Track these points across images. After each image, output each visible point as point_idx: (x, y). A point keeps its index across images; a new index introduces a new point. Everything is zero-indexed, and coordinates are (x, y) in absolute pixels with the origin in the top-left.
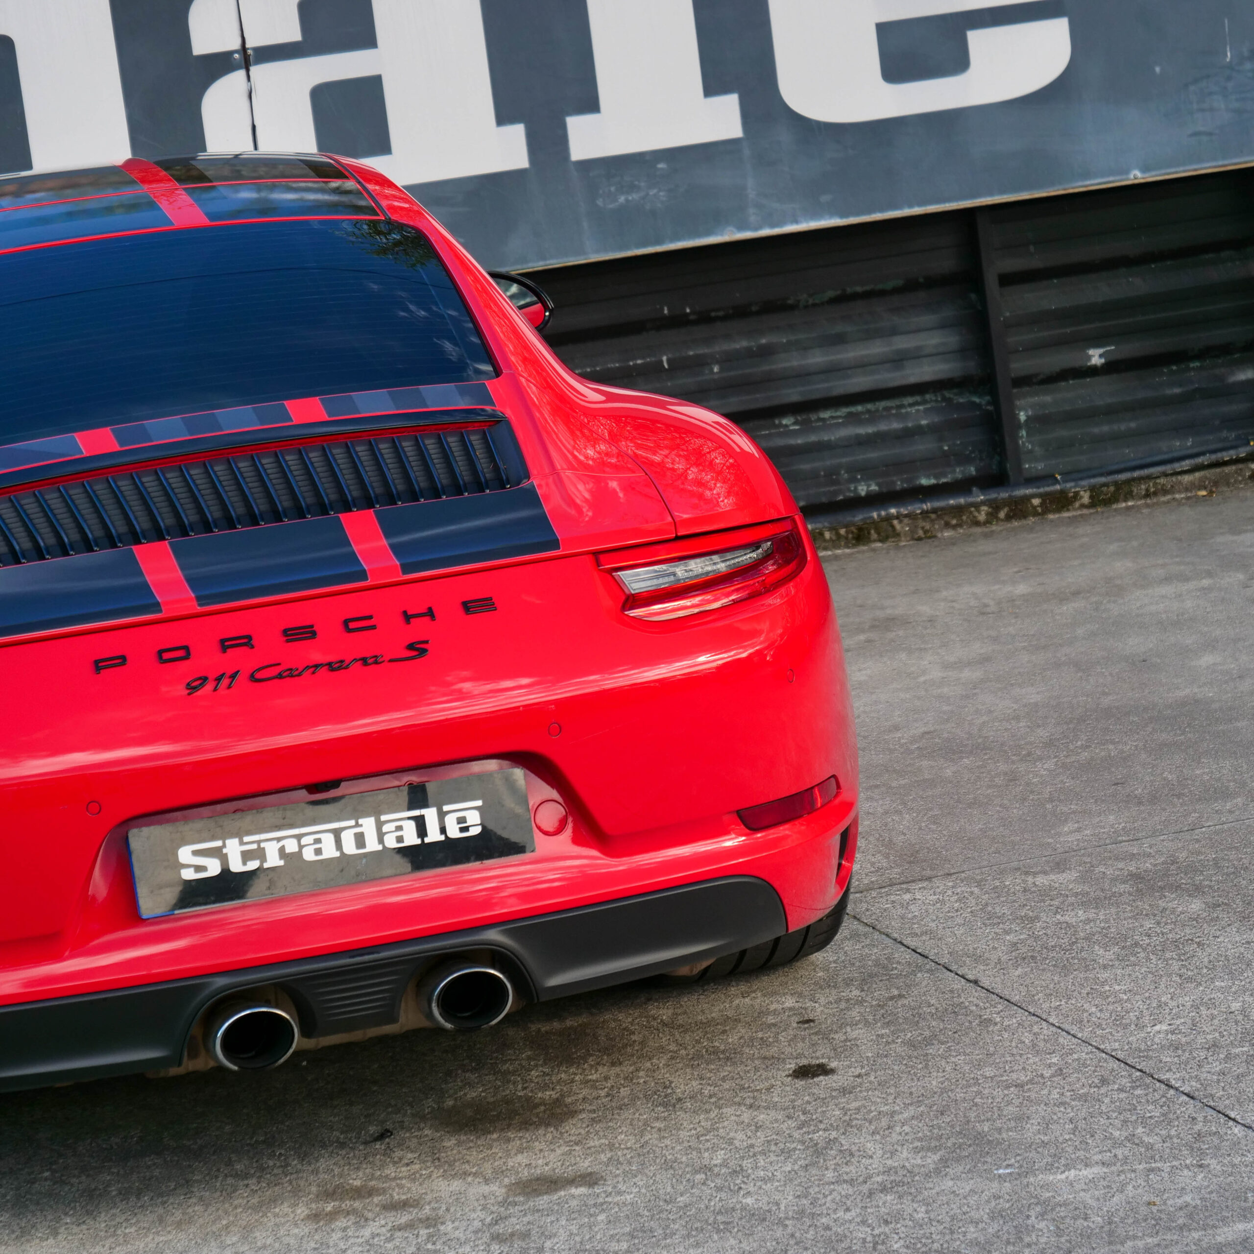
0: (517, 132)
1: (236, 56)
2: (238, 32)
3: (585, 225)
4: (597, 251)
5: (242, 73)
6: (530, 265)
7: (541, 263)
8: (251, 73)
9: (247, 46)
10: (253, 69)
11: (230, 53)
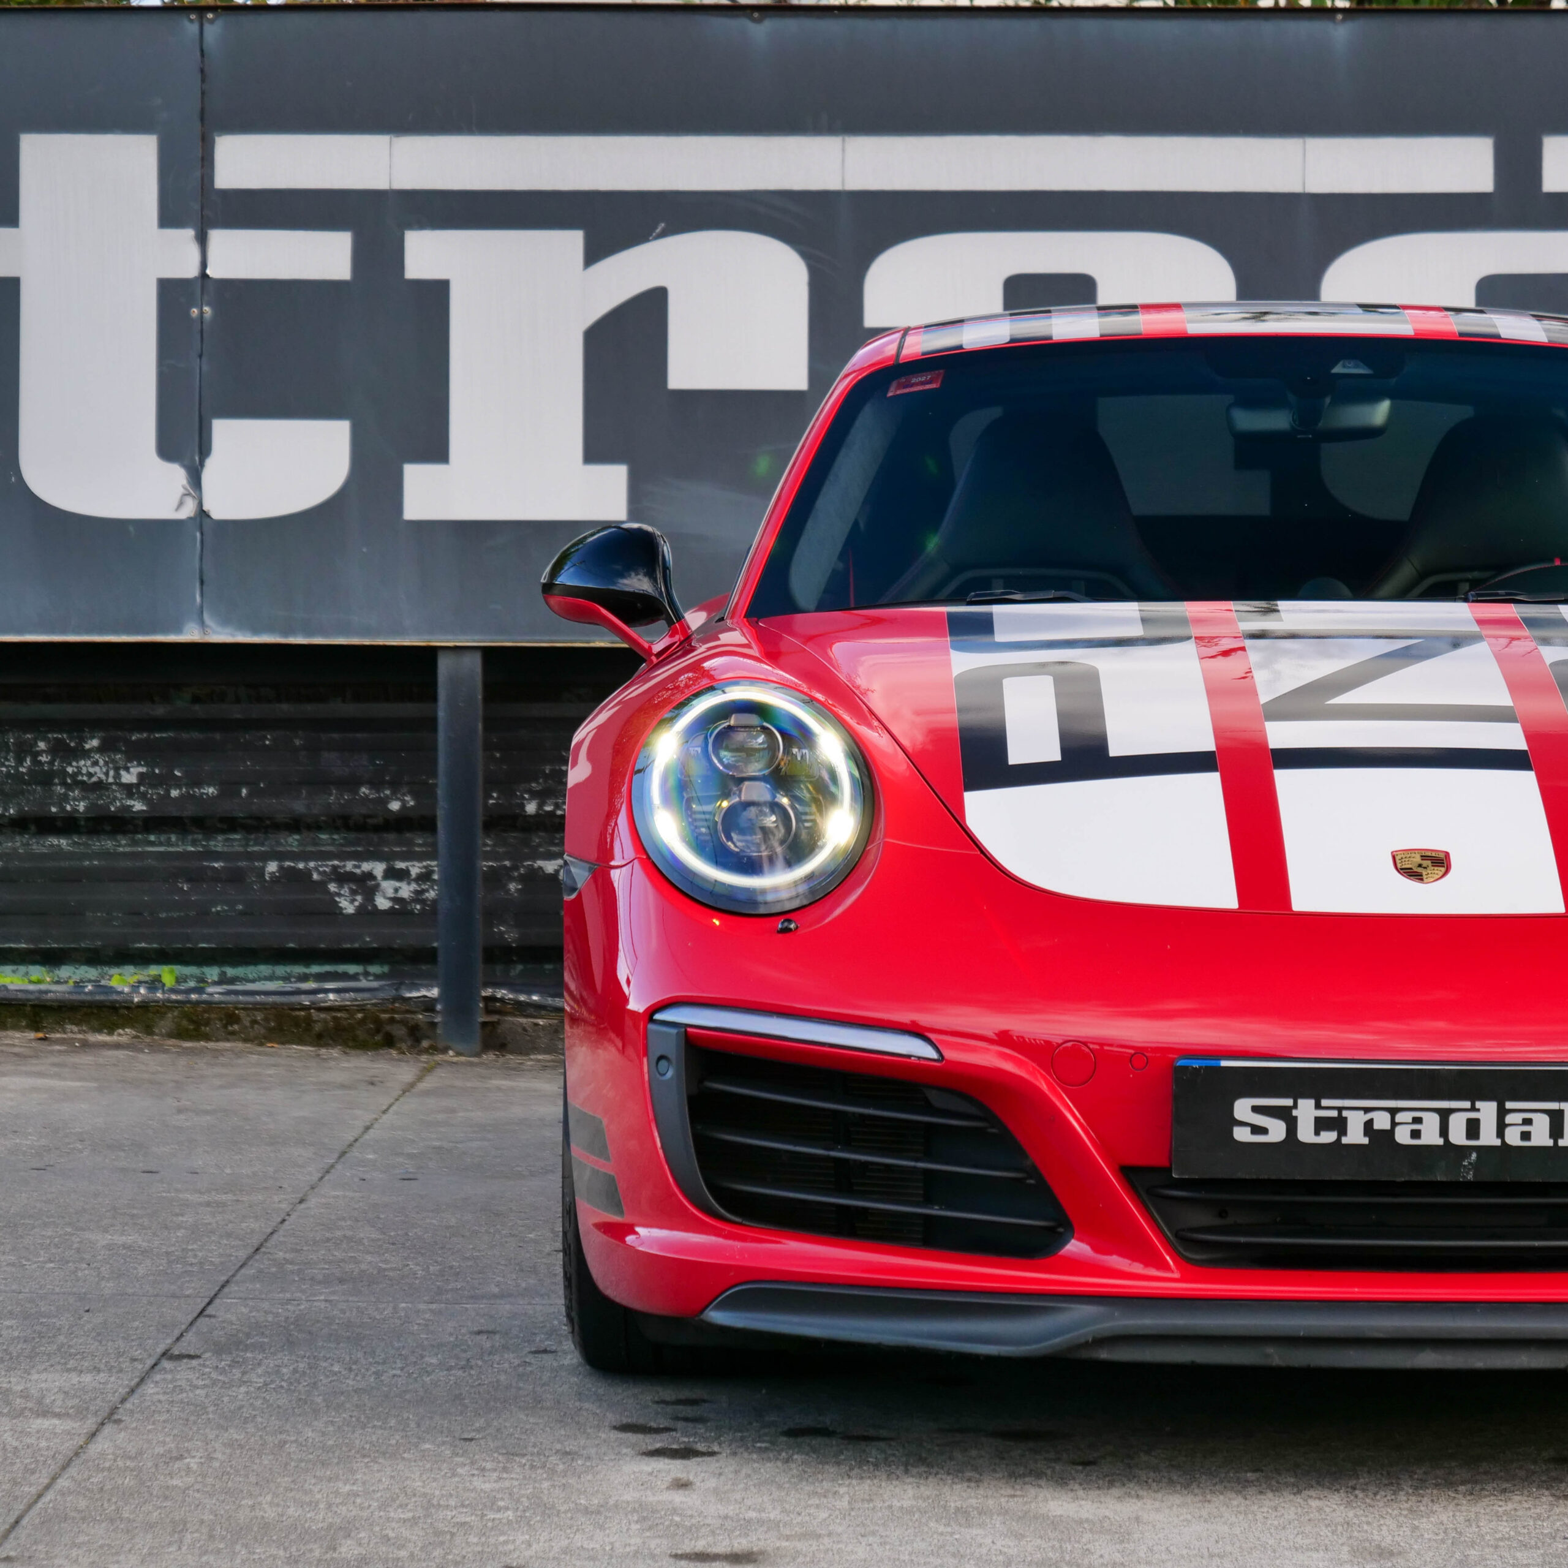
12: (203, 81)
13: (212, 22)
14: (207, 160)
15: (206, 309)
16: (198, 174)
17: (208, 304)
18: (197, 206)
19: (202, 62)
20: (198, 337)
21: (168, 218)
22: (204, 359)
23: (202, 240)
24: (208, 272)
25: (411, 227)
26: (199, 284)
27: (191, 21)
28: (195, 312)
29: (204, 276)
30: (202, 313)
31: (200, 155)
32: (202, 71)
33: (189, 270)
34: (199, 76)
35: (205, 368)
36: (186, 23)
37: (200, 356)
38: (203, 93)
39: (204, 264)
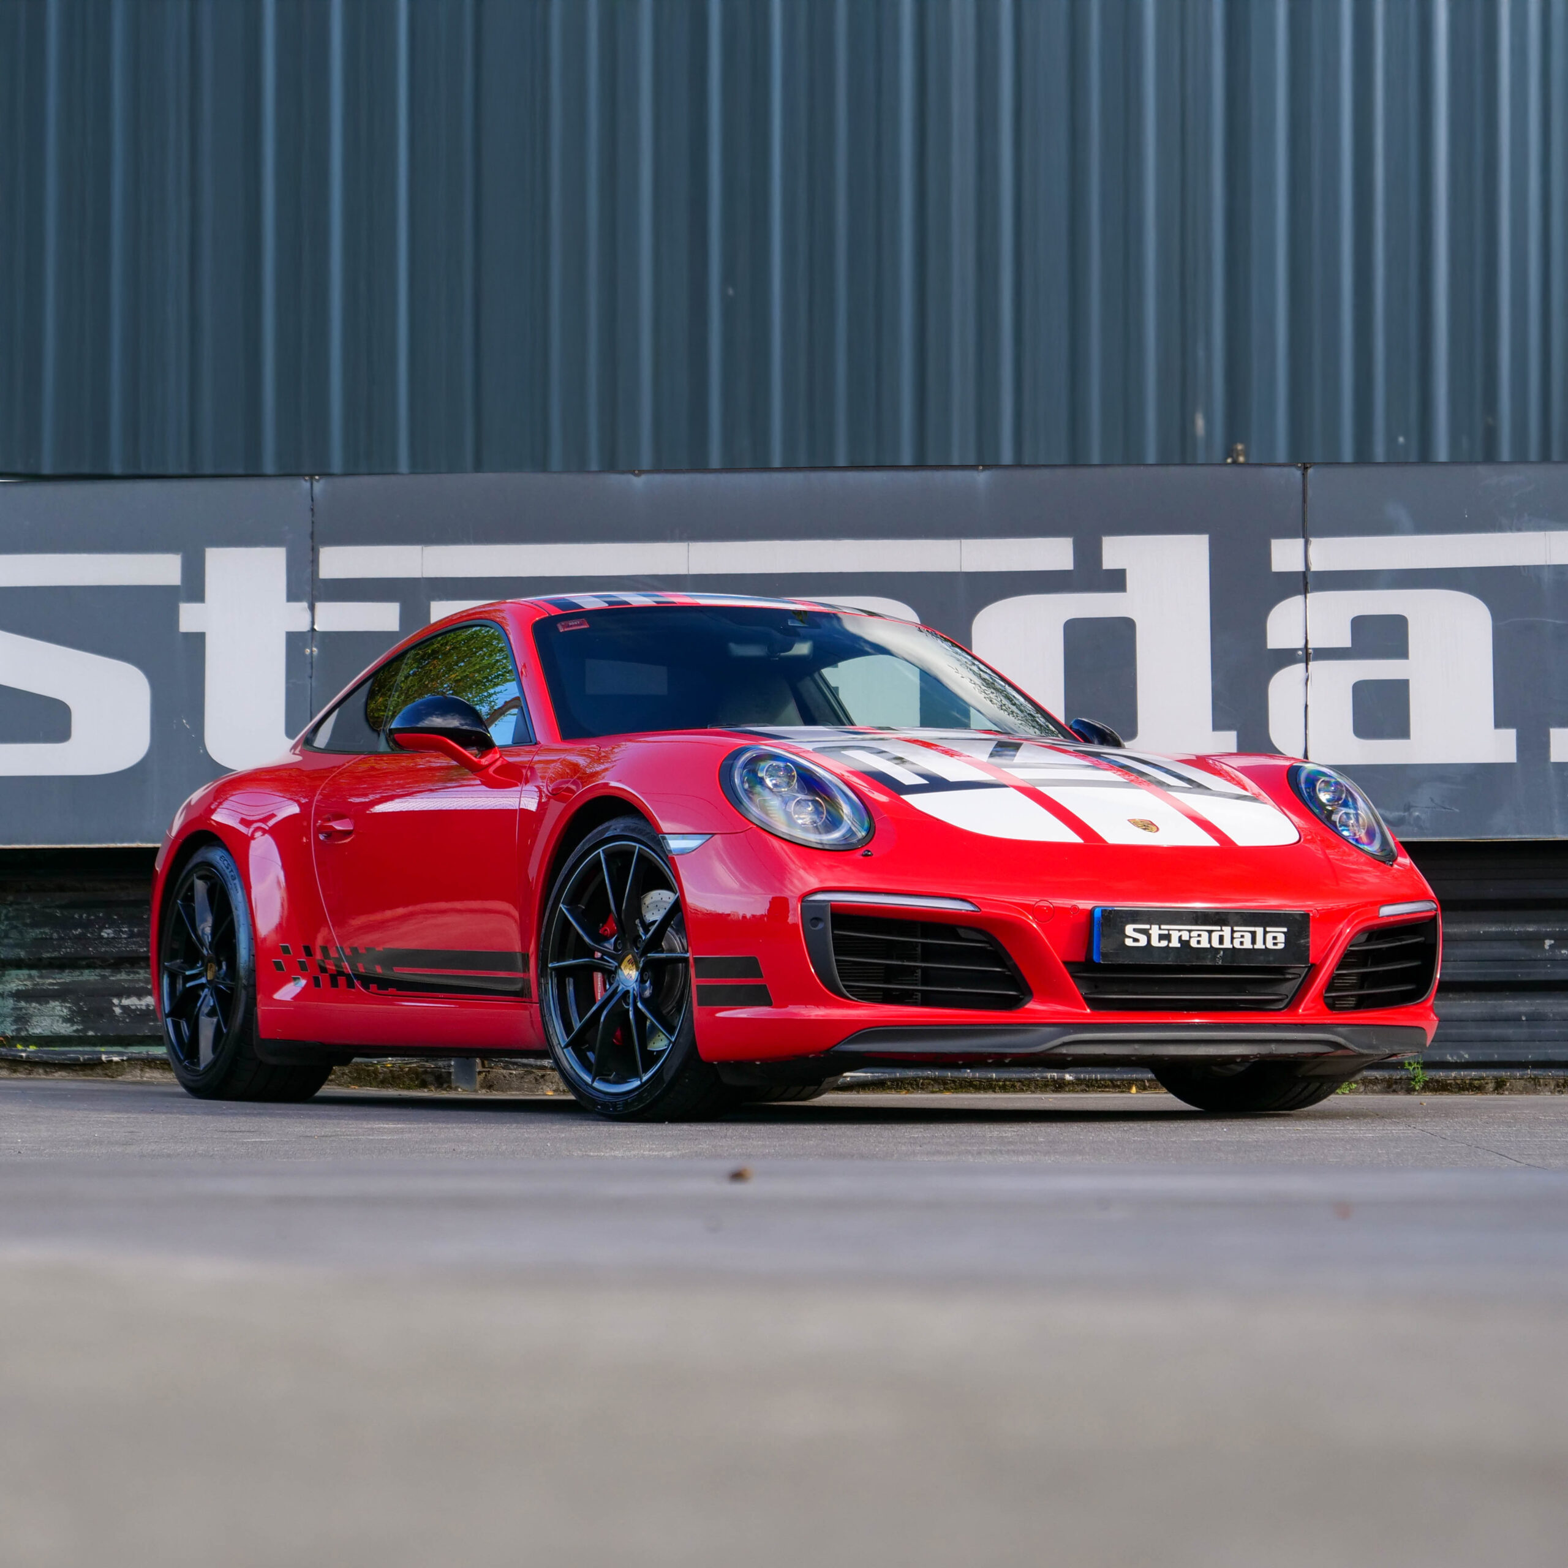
0: (1510, 735)
1: (1300, 653)
2: (1303, 636)
3: (1556, 811)
4: (1564, 833)
5: (1302, 665)
6: (1509, 836)
7: (1518, 836)
8: (1309, 667)
9: (1309, 646)
10: (1311, 664)
11: (1294, 651)
12: (313, 516)
13: (317, 481)
14: (315, 562)
15: (315, 649)
16: (309, 570)
17: (316, 647)
18: (308, 589)
19: (313, 505)
20: (309, 666)
21: (293, 596)
22: (313, 678)
23: (312, 608)
24: (316, 627)
25: (434, 599)
26: (310, 634)
27: (306, 480)
28: (308, 651)
29: (313, 630)
30: (312, 651)
31: (311, 559)
32: (312, 510)
33: (303, 626)
34: (310, 513)
35: (314, 684)
36: (303, 482)
37: (311, 677)
38: (313, 522)
39: (313, 623)
